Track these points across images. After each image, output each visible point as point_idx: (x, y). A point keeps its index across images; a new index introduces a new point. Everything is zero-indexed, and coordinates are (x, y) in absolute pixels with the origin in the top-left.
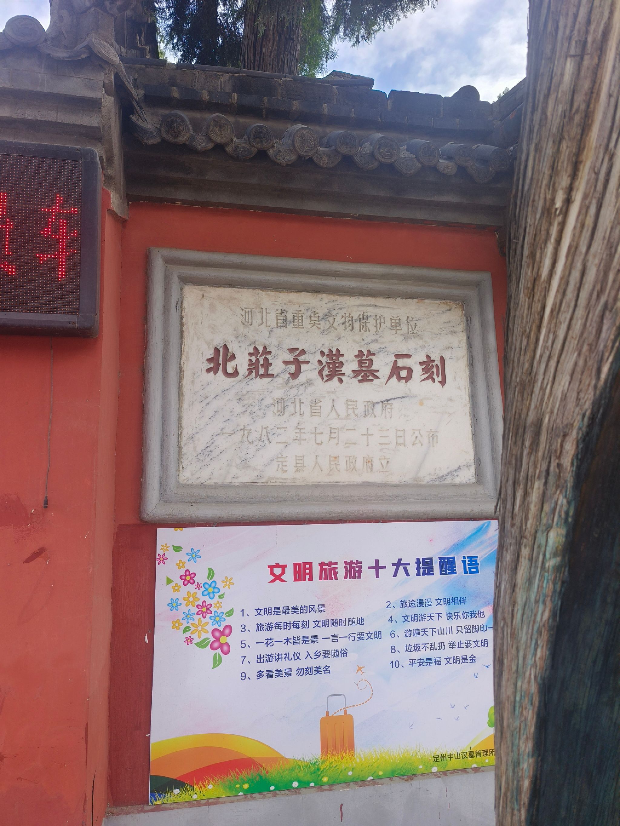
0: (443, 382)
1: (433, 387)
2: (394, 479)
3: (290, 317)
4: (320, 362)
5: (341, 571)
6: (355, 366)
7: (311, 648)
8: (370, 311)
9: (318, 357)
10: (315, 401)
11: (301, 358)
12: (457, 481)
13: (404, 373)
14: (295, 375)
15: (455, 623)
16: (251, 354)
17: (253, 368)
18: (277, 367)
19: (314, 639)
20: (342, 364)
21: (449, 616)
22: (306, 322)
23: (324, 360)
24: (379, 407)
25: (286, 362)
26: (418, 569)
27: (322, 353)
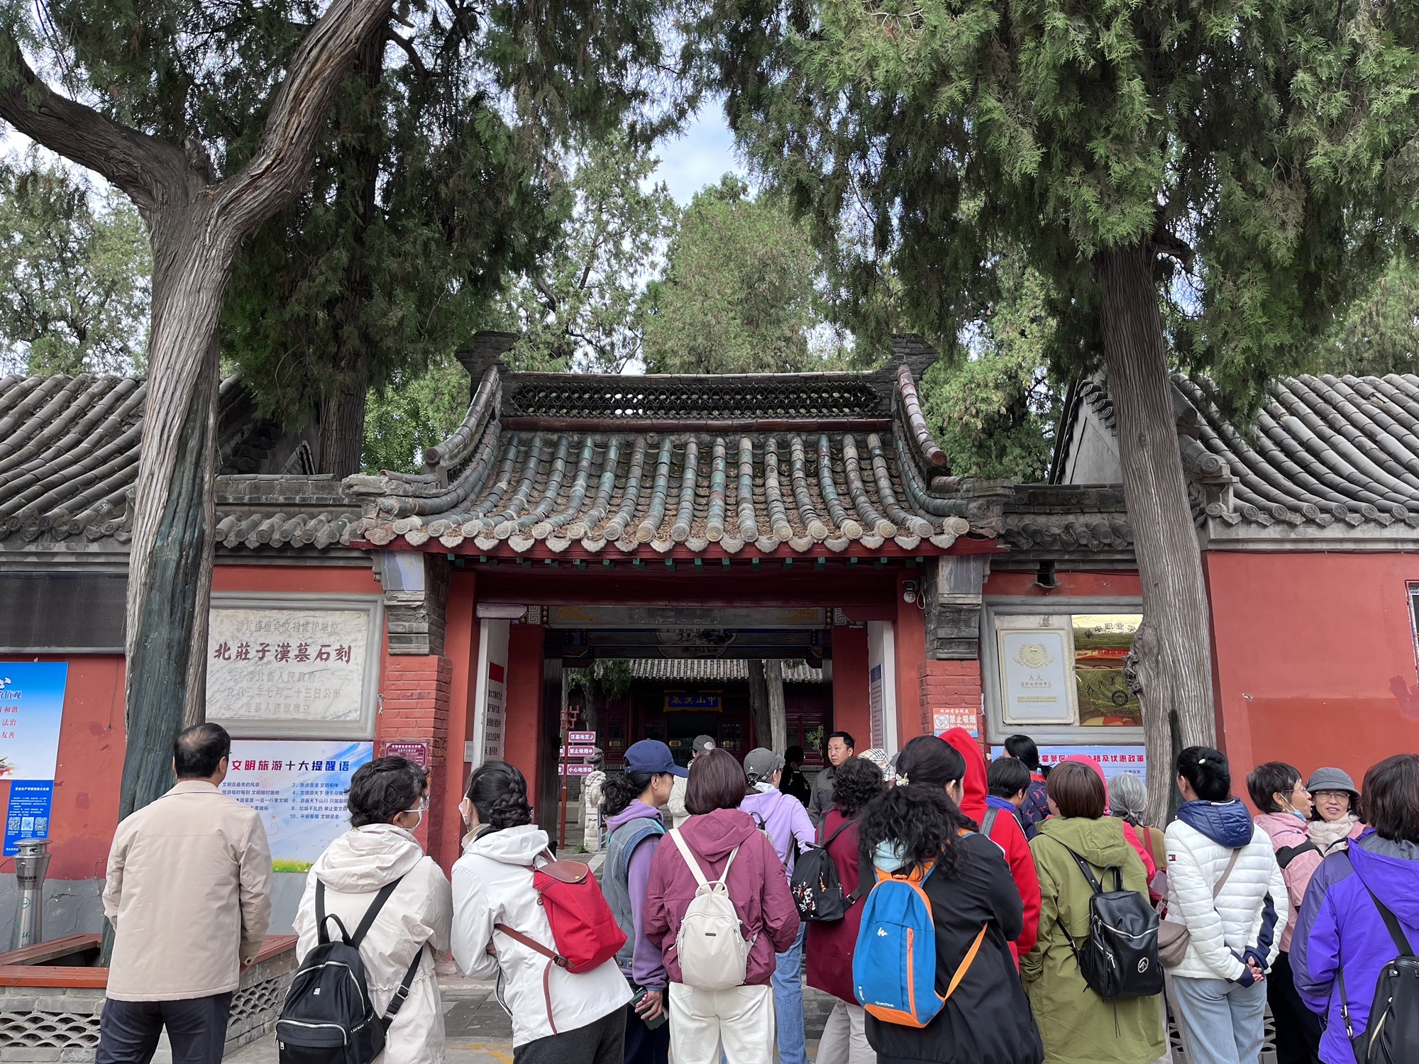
0: (348, 661)
1: (342, 664)
2: (310, 717)
3: (264, 625)
4: (277, 651)
5: (270, 766)
6: (297, 653)
8: (311, 619)
9: (276, 647)
10: (271, 674)
11: (267, 649)
12: (348, 719)
13: (325, 656)
14: (261, 659)
15: (330, 797)
16: (239, 647)
17: (239, 654)
18: (252, 654)
19: (252, 800)
20: (289, 651)
21: (327, 793)
22: (272, 627)
23: (280, 649)
24: (307, 677)
25: (258, 651)
26: (313, 767)
27: (279, 645)
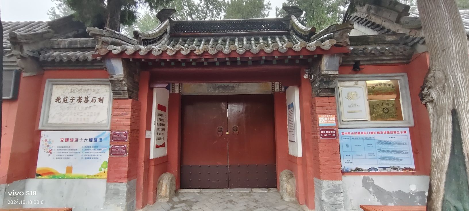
0: (102, 103)
1: (100, 104)
2: (89, 123)
3: (73, 90)
4: (77, 99)
5: (74, 140)
6: (84, 100)
7: (67, 154)
8: (89, 88)
9: (77, 98)
10: (75, 107)
11: (73, 99)
12: (102, 123)
13: (94, 101)
14: (72, 102)
16: (64, 98)
17: (64, 101)
18: (69, 100)
20: (81, 99)
21: (94, 150)
22: (76, 91)
23: (78, 99)
24: (88, 108)
25: (70, 100)
26: (89, 140)
27: (78, 97)
